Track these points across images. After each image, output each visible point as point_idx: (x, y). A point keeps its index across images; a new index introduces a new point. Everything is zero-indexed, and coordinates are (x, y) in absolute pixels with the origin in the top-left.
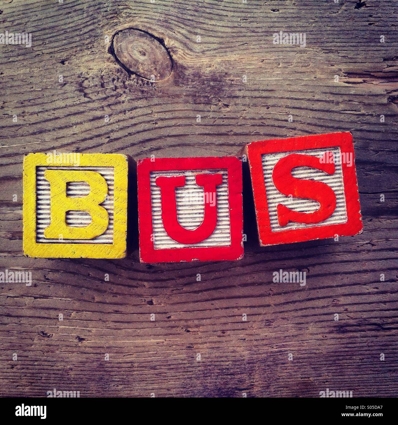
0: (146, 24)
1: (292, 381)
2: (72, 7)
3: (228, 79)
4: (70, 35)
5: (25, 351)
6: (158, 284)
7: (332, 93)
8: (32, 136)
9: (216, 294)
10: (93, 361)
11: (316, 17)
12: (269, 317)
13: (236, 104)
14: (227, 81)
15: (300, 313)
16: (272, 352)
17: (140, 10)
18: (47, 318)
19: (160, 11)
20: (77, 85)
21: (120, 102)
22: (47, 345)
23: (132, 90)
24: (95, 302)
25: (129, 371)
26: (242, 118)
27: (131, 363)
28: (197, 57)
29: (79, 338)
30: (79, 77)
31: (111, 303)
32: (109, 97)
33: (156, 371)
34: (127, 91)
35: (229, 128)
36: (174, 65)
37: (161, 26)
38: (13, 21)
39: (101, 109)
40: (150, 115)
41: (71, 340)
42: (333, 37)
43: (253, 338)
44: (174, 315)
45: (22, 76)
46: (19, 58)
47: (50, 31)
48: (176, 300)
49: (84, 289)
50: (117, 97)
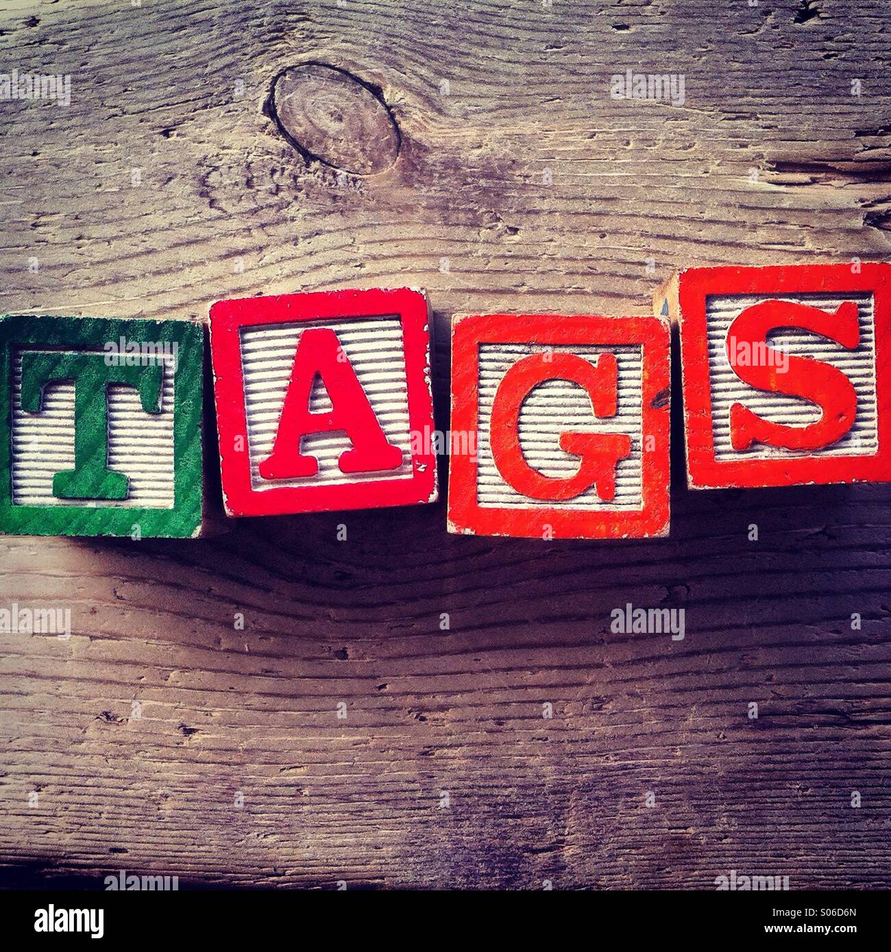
0: (344, 55)
1: (650, 834)
2: (189, 14)
3: (518, 173)
4: (182, 75)
5: (68, 754)
6: (358, 613)
7: (741, 206)
8: (96, 289)
9: (485, 638)
10: (216, 780)
11: (709, 41)
12: (600, 691)
13: (533, 229)
14: (516, 178)
15: (667, 684)
16: (604, 769)
17: (332, 24)
18: (118, 683)
19: (374, 27)
20: (196, 182)
21: (285, 220)
22: (114, 742)
23: (311, 195)
24: (222, 648)
25: (293, 805)
26: (545, 256)
27: (298, 785)
28: (454, 126)
29: (185, 729)
30: (200, 164)
33: (351, 806)
34: (301, 195)
35: (517, 279)
36: (401, 141)
37: (376, 58)
38: (62, 43)
39: (246, 233)
40: (350, 249)
41: (166, 733)
42: (746, 84)
43: (565, 737)
44: (393, 682)
45: (77, 161)
46: (74, 121)
47: (141, 66)
48: (398, 649)
49: (197, 620)
50: (281, 209)
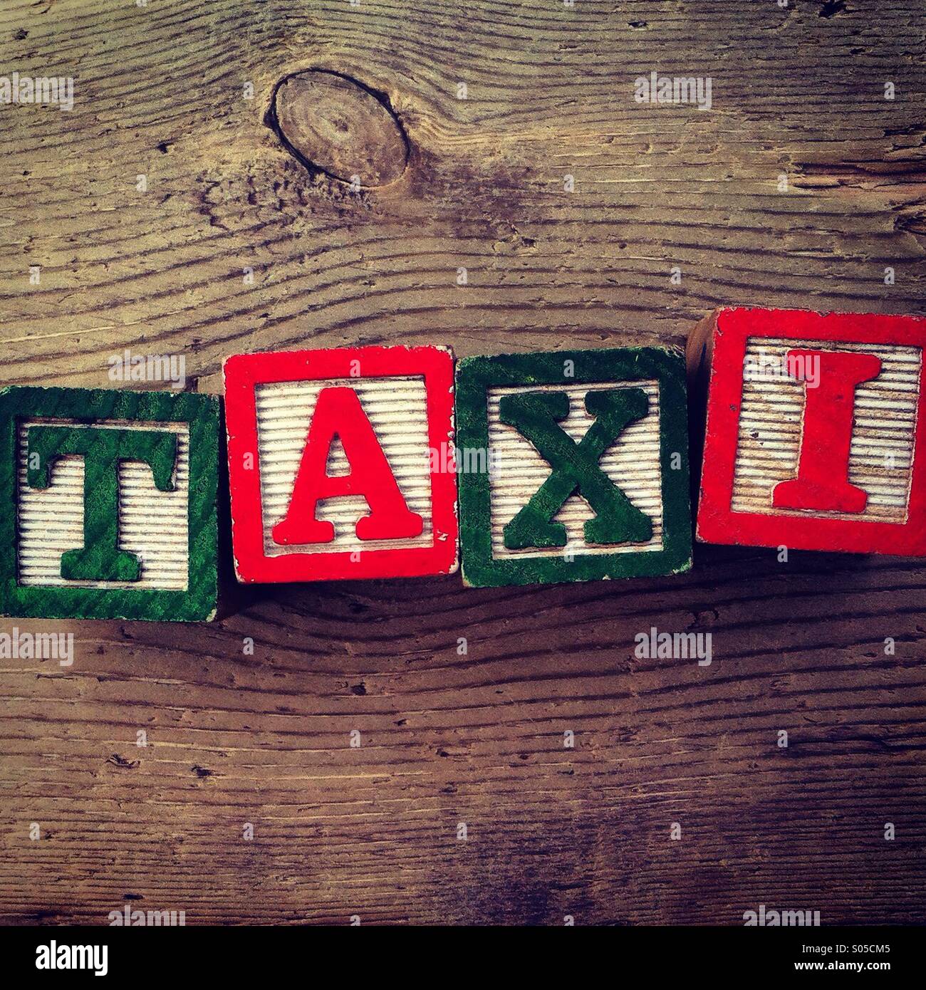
0: (347, 60)
1: (680, 868)
2: (184, 21)
3: (532, 181)
4: (179, 85)
5: (78, 798)
6: (377, 647)
7: (766, 212)
8: (94, 314)
9: (507, 669)
10: (231, 823)
11: (731, 38)
12: (626, 721)
13: (549, 239)
14: (531, 187)
15: (696, 713)
16: (633, 801)
17: (334, 29)
18: (128, 725)
19: (379, 29)
20: (195, 199)
21: (290, 237)
22: (126, 786)
23: (317, 210)
24: (235, 686)
25: (312, 845)
26: (563, 269)
27: (316, 825)
28: (464, 132)
29: (199, 771)
30: (199, 180)
31: (270, 691)
32: (266, 224)
33: (371, 846)
34: (306, 210)
35: (534, 294)
36: (411, 151)
37: (381, 63)
38: (51, 55)
39: (250, 251)
40: (359, 265)
41: (180, 775)
42: (770, 82)
43: (592, 769)
44: (412, 717)
45: (71, 179)
46: (65, 138)
47: (135, 77)
48: (417, 682)
49: (209, 658)
50: (285, 225)
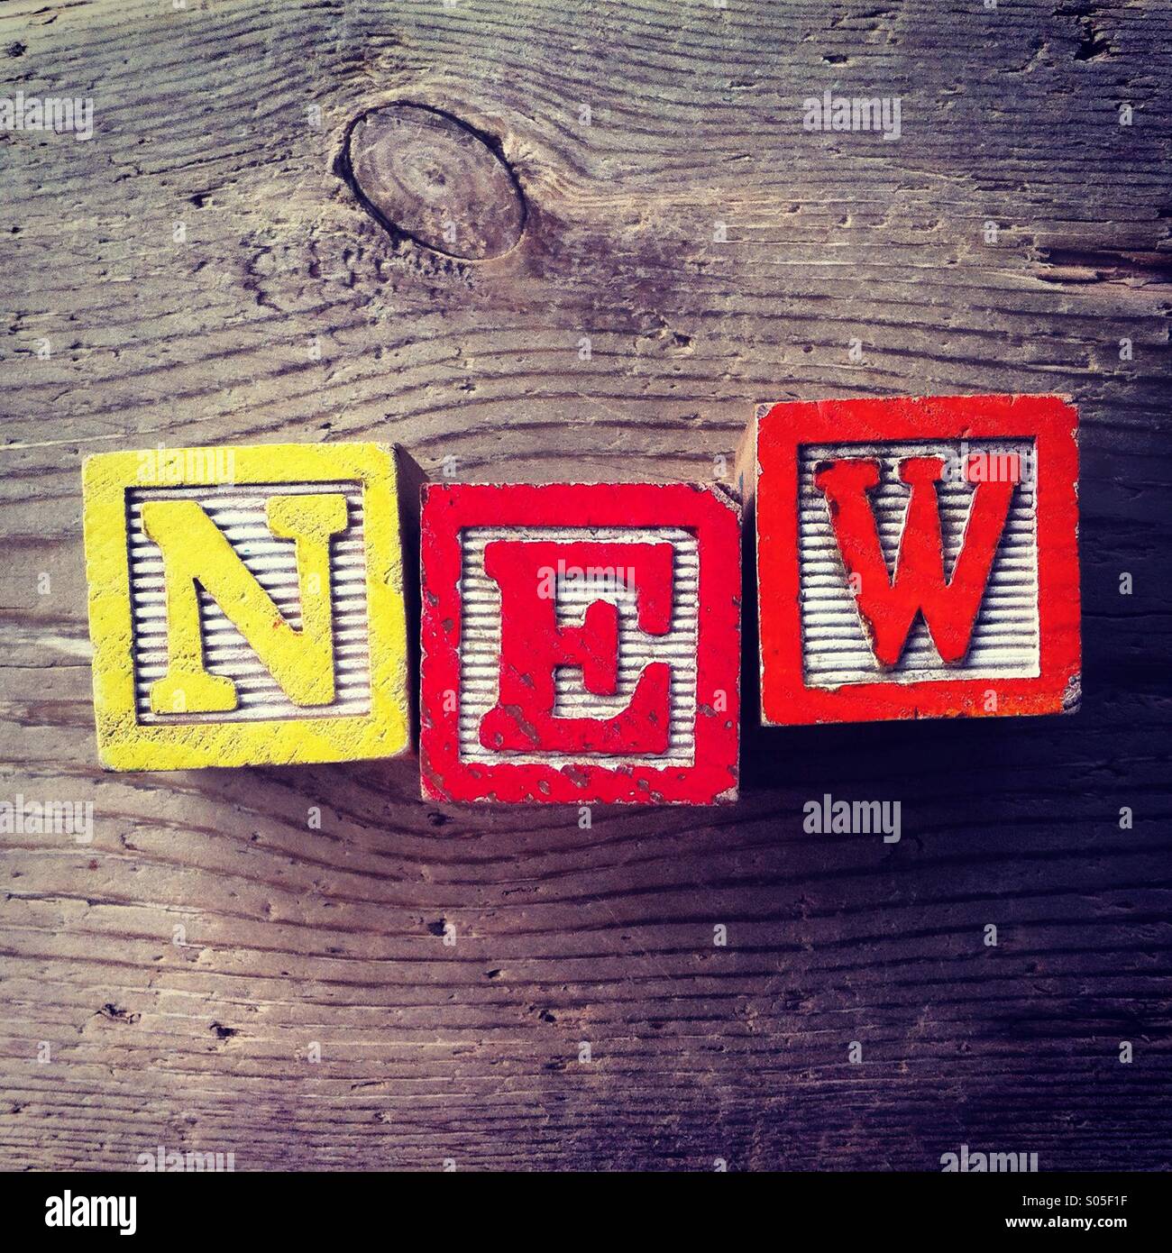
0: (448, 92)
2: (230, 37)
3: (690, 259)
4: (223, 119)
5: (56, 1062)
6: (463, 871)
7: (1002, 310)
8: (98, 417)
9: (637, 908)
10: (261, 1100)
11: (958, 81)
12: (797, 983)
13: (711, 337)
14: (689, 267)
15: (888, 975)
16: (802, 1090)
17: (431, 50)
18: (126, 965)
19: (491, 53)
20: (238, 269)
21: (363, 323)
22: (122, 1046)
23: (400, 288)
24: (271, 919)
25: (368, 1135)
26: (728, 376)
27: (375, 1108)
28: (600, 191)
29: (219, 1030)
30: (245, 244)
31: (318, 926)
32: (331, 305)
33: (449, 1138)
34: (386, 288)
35: (689, 408)
36: (527, 213)
37: (493, 97)
38: (55, 78)
39: (308, 340)
40: (453, 363)
41: (194, 1034)
42: (1008, 141)
43: (747, 1046)
44: (509, 967)
45: (75, 239)
46: (70, 184)
47: (164, 107)
48: (515, 922)
49: (238, 879)
50: (357, 306)
